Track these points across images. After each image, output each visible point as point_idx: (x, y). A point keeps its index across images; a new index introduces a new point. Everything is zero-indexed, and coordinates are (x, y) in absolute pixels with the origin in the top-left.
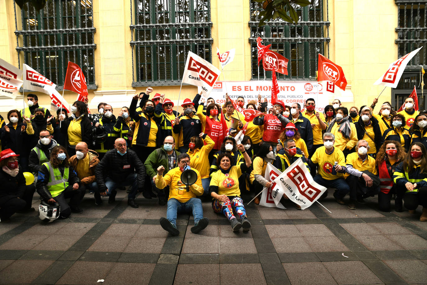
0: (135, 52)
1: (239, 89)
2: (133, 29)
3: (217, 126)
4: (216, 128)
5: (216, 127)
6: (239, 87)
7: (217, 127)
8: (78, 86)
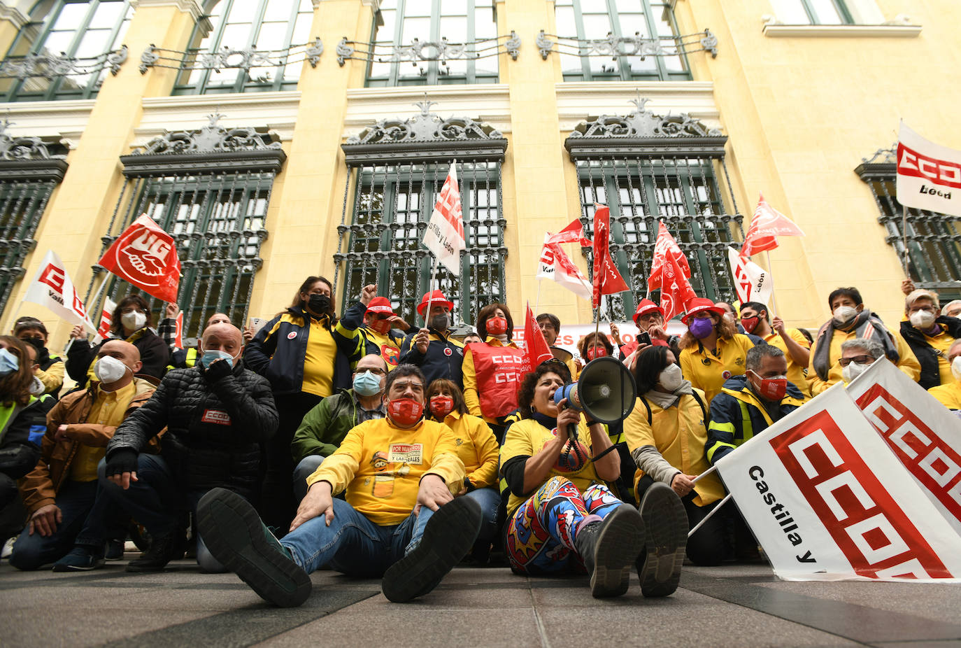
0: (341, 275)
1: (568, 342)
2: (344, 232)
3: (504, 357)
4: (506, 362)
5: (505, 359)
6: (568, 338)
7: (507, 359)
8: (137, 267)
